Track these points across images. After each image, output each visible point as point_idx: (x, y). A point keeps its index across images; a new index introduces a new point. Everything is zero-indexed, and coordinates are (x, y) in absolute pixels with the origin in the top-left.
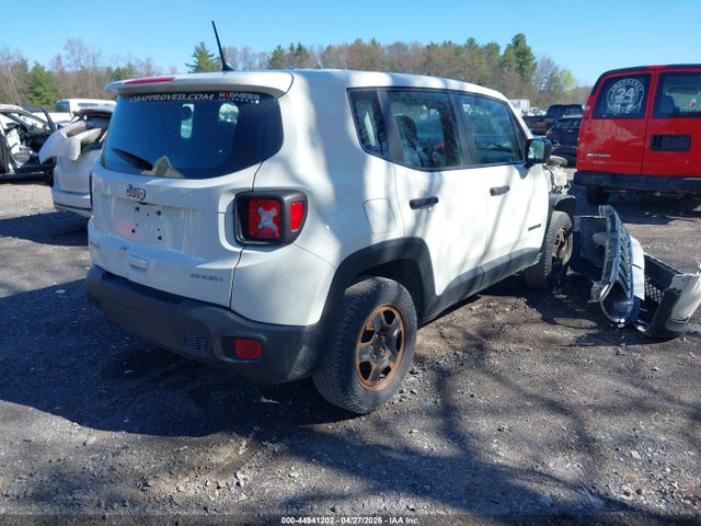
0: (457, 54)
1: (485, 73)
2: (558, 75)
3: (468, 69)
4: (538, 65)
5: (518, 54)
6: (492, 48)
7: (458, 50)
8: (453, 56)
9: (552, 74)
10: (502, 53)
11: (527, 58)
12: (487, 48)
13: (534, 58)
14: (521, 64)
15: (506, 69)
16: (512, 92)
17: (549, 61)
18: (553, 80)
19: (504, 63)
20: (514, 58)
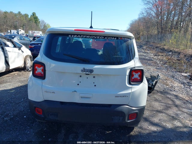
0: (15, 16)
1: (25, 22)
2: (46, 25)
3: (19, 20)
4: (41, 22)
5: (34, 18)
6: (26, 16)
7: (16, 15)
8: (14, 16)
9: (44, 25)
10: (29, 17)
11: (37, 19)
12: (25, 15)
13: (39, 20)
14: (36, 21)
15: (31, 22)
16: (34, 29)
17: (43, 21)
18: (45, 26)
19: (30, 20)
20: (33, 19)
